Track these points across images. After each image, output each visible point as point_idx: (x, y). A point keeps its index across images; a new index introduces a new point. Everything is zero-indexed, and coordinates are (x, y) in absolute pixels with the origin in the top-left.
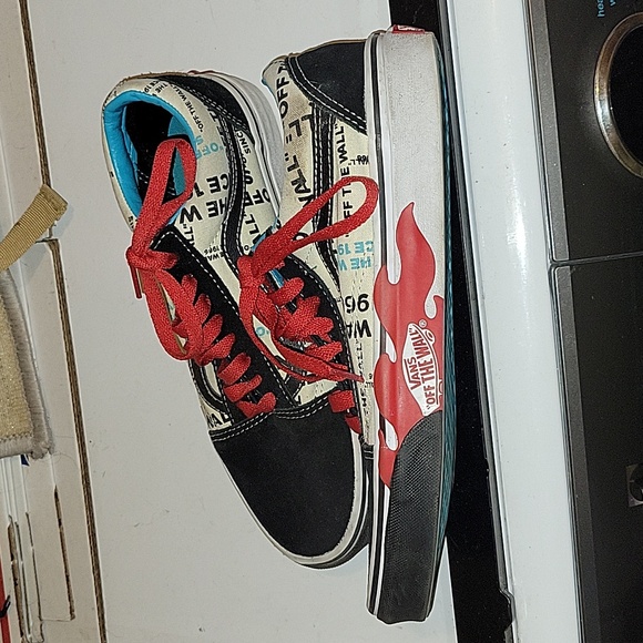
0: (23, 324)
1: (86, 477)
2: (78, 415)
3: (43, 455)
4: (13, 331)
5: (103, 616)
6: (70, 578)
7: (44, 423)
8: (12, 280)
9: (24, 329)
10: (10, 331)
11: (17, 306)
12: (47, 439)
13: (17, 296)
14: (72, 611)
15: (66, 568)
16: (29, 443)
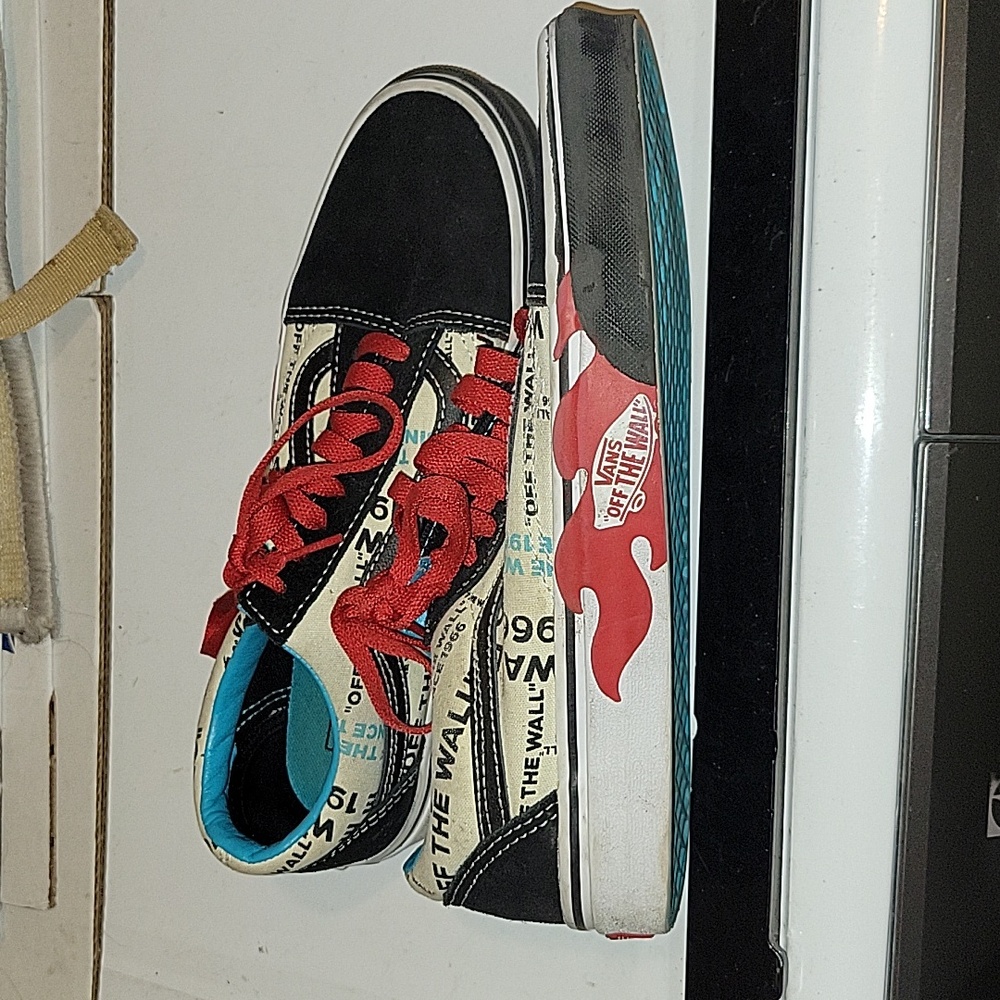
0: (36, 425)
1: (104, 683)
2: (106, 584)
3: (40, 639)
4: (19, 434)
5: (101, 907)
6: (57, 842)
7: (49, 588)
8: (29, 351)
9: (37, 432)
10: (14, 433)
11: (30, 394)
12: (50, 613)
13: (34, 379)
14: (51, 895)
15: (51, 823)
16: (20, 616)
